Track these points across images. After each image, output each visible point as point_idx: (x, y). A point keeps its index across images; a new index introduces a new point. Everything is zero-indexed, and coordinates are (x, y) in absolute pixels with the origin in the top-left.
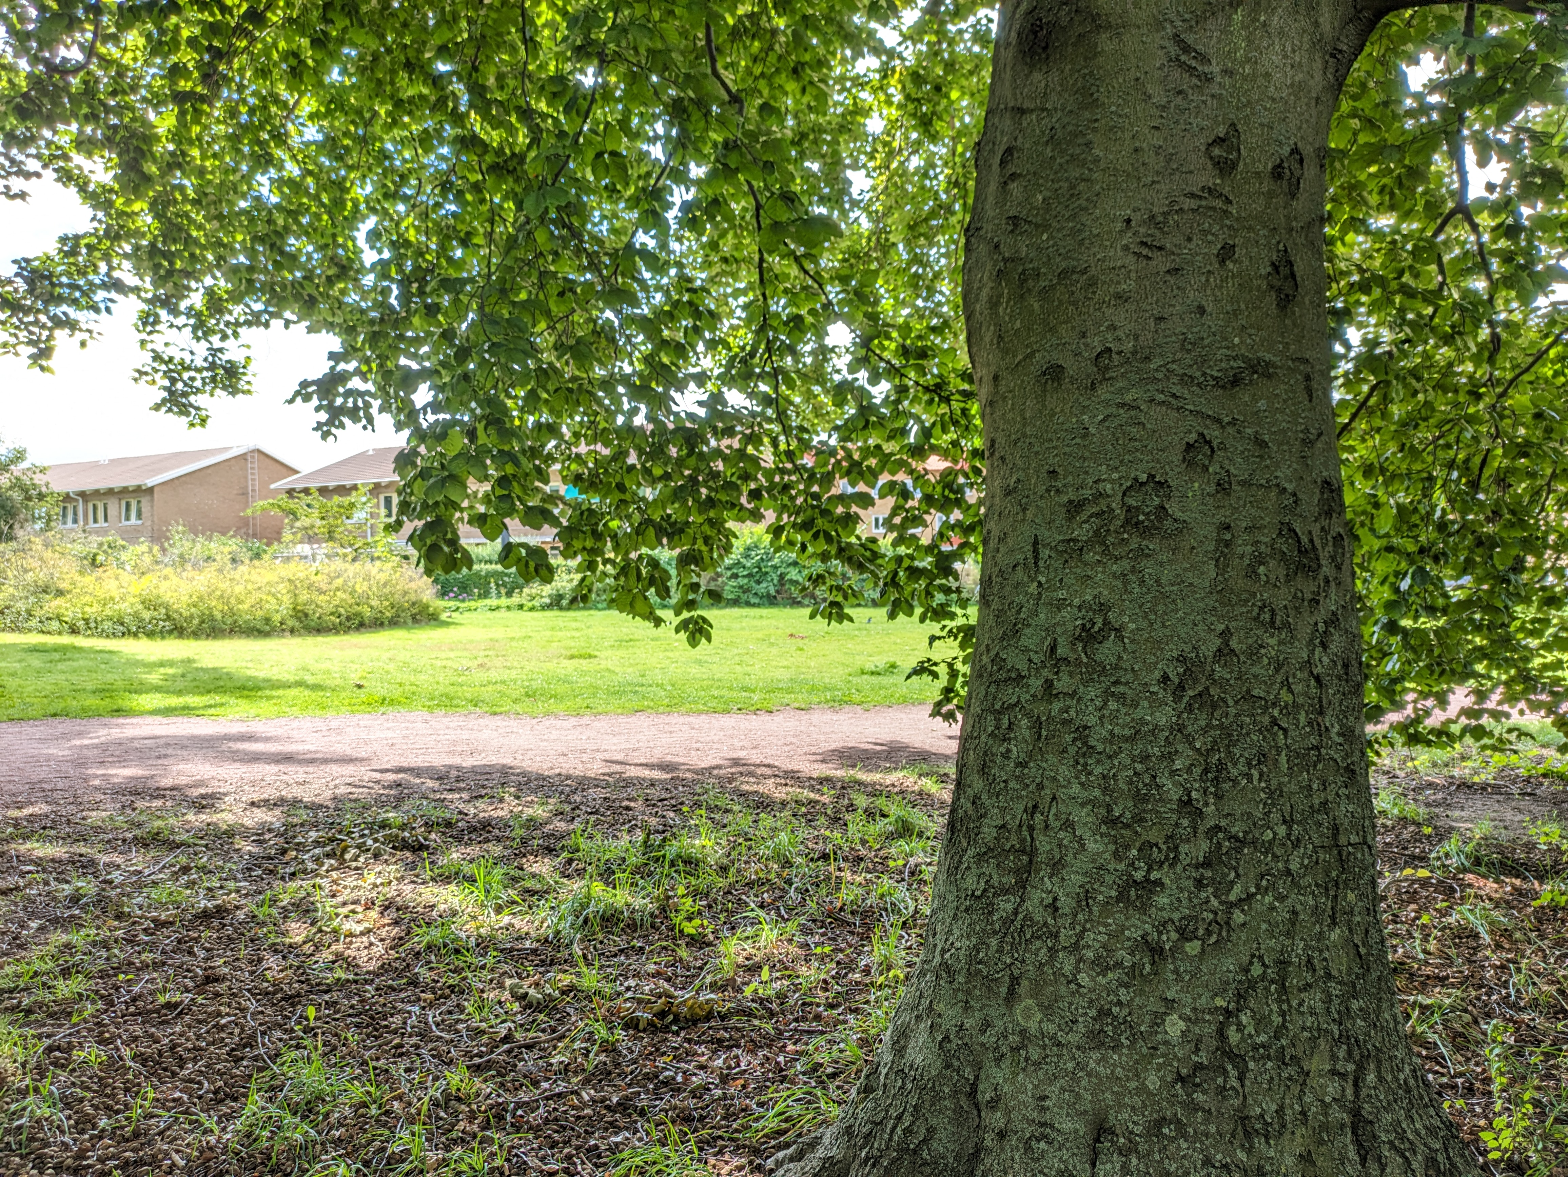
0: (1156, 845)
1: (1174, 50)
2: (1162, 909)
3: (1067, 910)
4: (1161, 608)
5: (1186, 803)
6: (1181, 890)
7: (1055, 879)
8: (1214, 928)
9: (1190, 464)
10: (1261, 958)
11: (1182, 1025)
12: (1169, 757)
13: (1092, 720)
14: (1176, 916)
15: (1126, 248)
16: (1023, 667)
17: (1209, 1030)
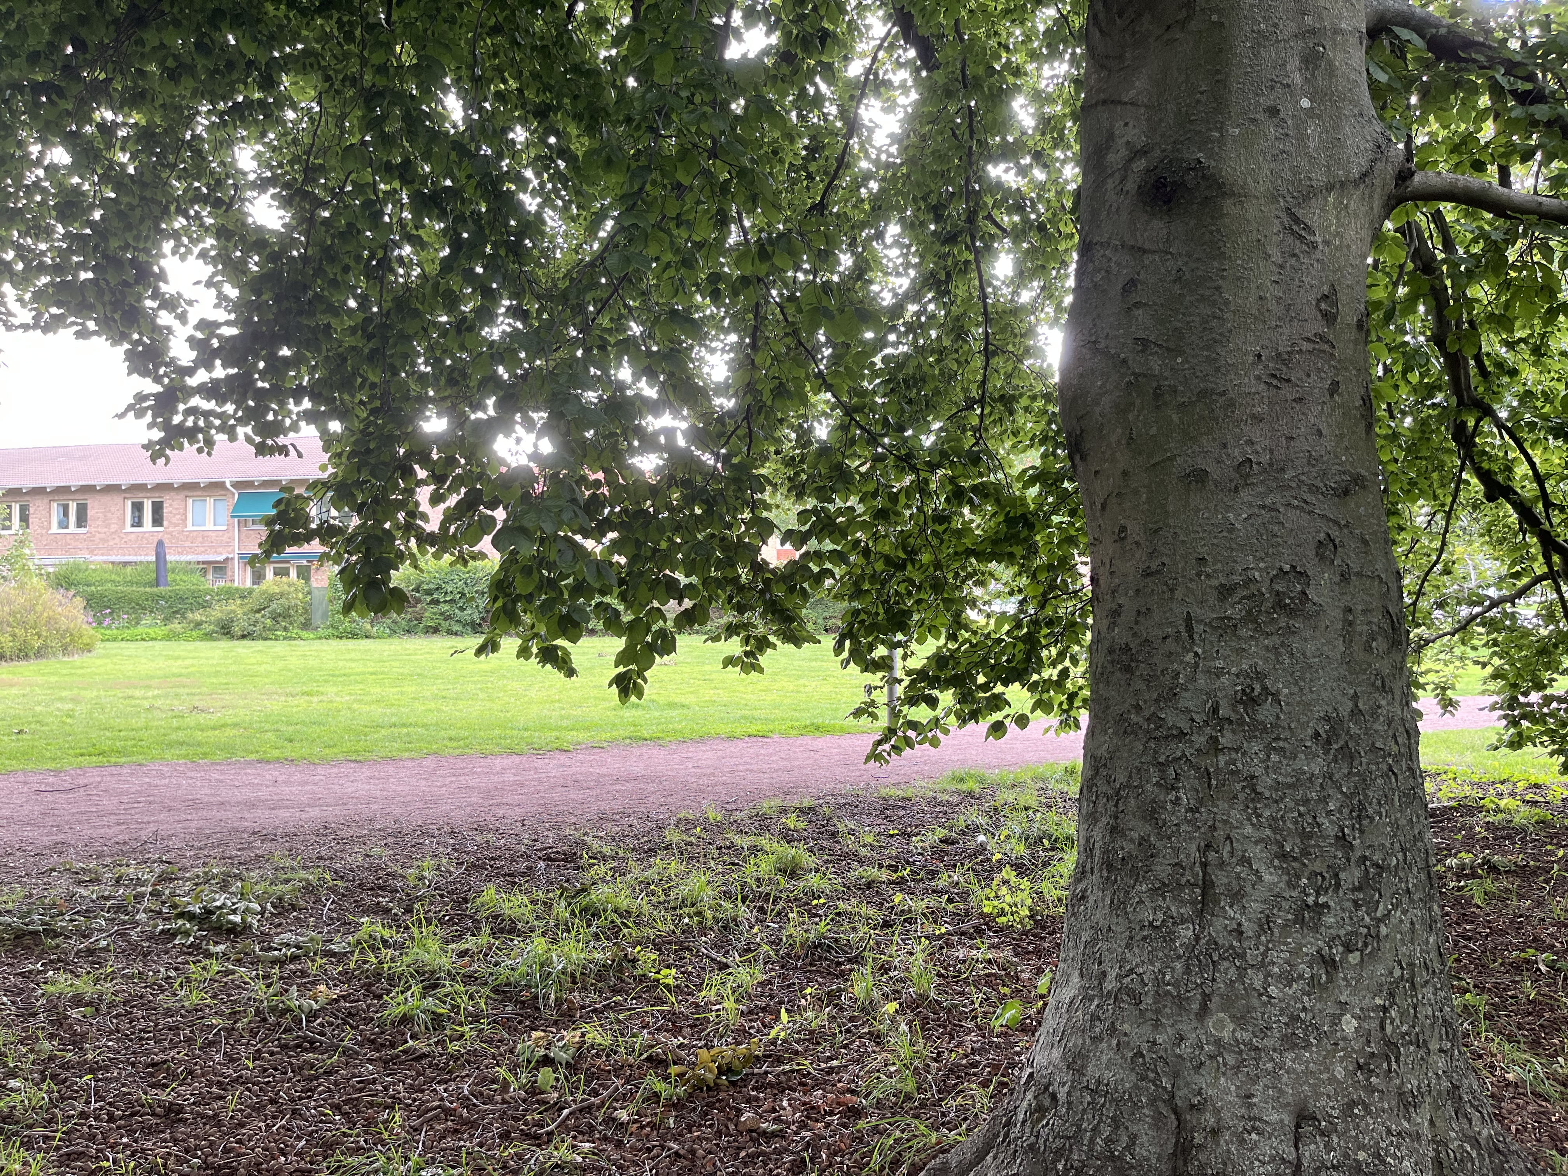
0: (1321, 875)
1: (1287, 220)
2: (1329, 928)
3: (1250, 934)
4: (1308, 675)
5: (1342, 839)
6: (1343, 910)
7: (1235, 908)
8: (1369, 939)
9: (1321, 557)
10: (1400, 963)
11: (1355, 1023)
12: (1324, 800)
13: (1258, 771)
14: (1342, 932)
15: (1258, 378)
16: (1185, 725)
17: (1374, 1025)
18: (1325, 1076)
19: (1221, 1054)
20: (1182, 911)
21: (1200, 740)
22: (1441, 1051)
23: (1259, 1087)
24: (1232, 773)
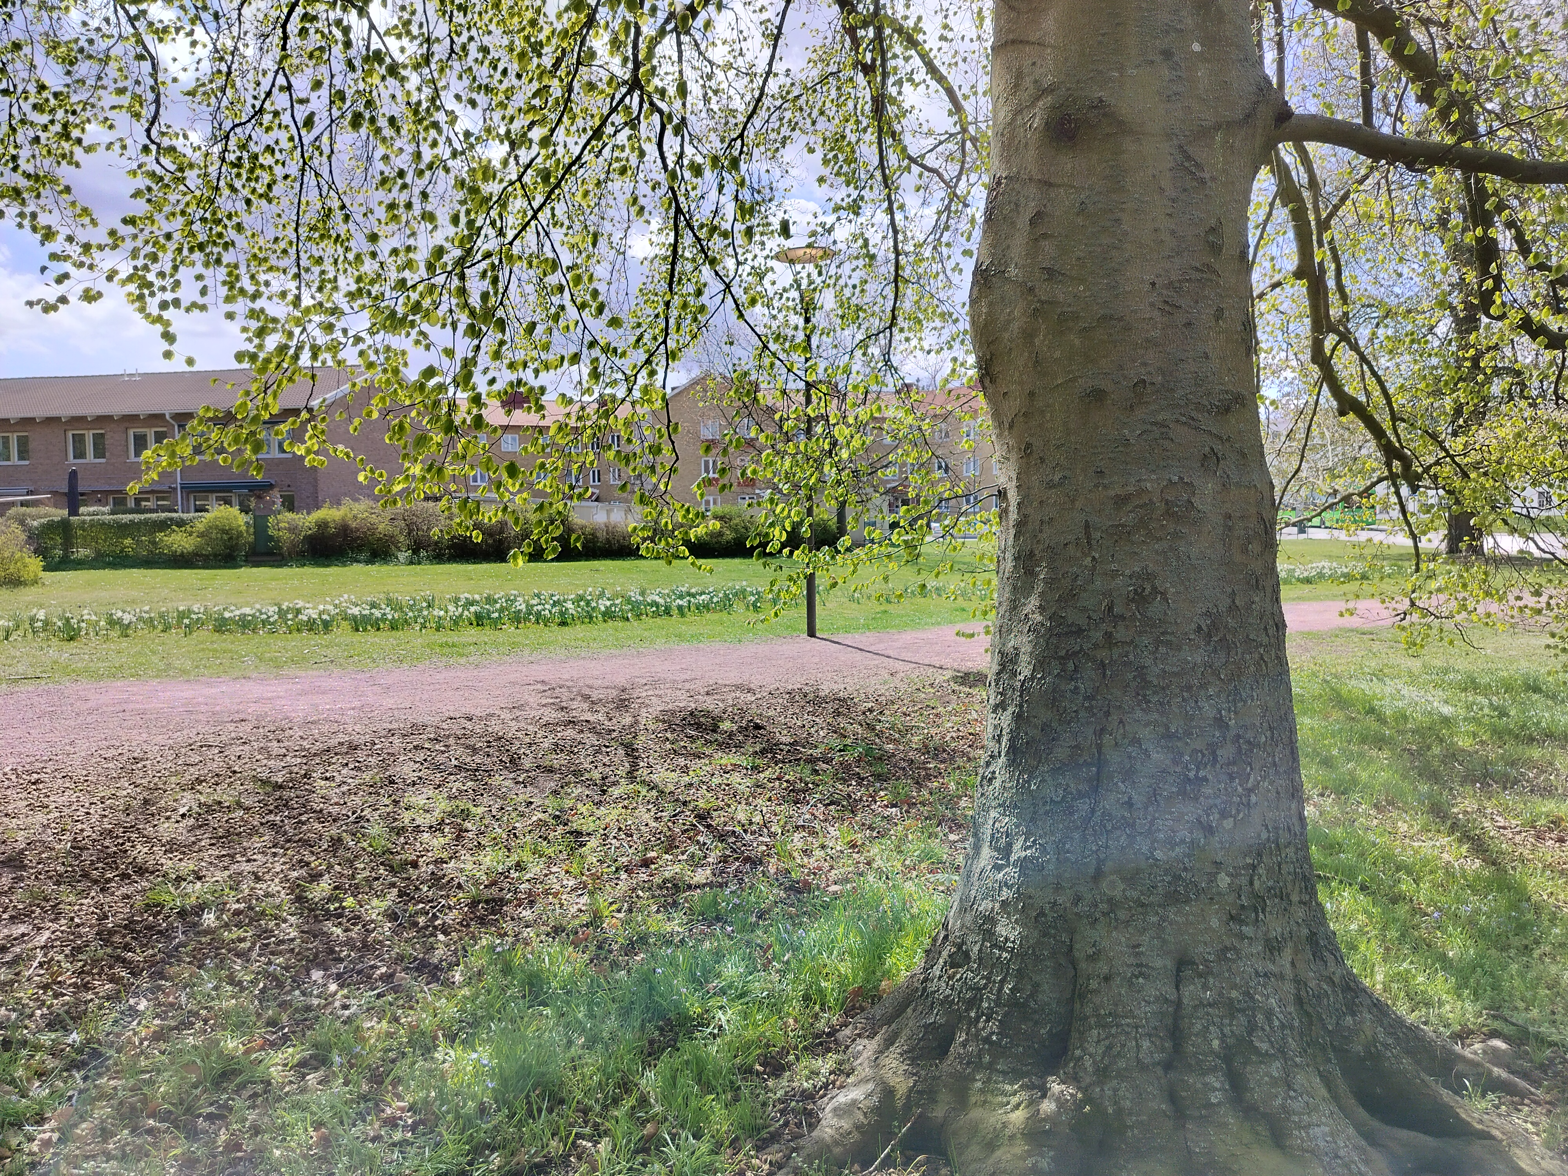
0: (1201, 752)
1: (1179, 157)
2: (1207, 798)
3: (1140, 805)
4: (1192, 576)
5: (1219, 720)
6: (1219, 782)
7: (1127, 783)
8: (1242, 807)
9: (1205, 469)
10: (1267, 826)
11: (1228, 880)
12: (1204, 686)
14: (1218, 802)
15: (1152, 305)
16: (1082, 622)
17: (1244, 881)
18: (1202, 926)
19: (1112, 911)
20: (1080, 787)
21: (1098, 636)
22: (1300, 902)
23: (1146, 938)
24: (1125, 664)
